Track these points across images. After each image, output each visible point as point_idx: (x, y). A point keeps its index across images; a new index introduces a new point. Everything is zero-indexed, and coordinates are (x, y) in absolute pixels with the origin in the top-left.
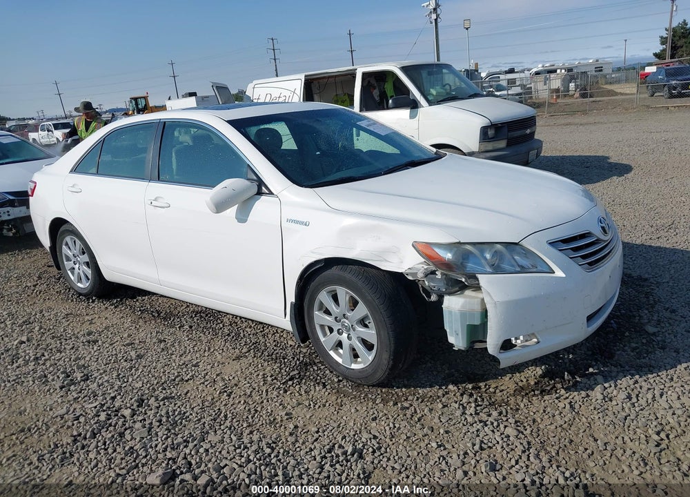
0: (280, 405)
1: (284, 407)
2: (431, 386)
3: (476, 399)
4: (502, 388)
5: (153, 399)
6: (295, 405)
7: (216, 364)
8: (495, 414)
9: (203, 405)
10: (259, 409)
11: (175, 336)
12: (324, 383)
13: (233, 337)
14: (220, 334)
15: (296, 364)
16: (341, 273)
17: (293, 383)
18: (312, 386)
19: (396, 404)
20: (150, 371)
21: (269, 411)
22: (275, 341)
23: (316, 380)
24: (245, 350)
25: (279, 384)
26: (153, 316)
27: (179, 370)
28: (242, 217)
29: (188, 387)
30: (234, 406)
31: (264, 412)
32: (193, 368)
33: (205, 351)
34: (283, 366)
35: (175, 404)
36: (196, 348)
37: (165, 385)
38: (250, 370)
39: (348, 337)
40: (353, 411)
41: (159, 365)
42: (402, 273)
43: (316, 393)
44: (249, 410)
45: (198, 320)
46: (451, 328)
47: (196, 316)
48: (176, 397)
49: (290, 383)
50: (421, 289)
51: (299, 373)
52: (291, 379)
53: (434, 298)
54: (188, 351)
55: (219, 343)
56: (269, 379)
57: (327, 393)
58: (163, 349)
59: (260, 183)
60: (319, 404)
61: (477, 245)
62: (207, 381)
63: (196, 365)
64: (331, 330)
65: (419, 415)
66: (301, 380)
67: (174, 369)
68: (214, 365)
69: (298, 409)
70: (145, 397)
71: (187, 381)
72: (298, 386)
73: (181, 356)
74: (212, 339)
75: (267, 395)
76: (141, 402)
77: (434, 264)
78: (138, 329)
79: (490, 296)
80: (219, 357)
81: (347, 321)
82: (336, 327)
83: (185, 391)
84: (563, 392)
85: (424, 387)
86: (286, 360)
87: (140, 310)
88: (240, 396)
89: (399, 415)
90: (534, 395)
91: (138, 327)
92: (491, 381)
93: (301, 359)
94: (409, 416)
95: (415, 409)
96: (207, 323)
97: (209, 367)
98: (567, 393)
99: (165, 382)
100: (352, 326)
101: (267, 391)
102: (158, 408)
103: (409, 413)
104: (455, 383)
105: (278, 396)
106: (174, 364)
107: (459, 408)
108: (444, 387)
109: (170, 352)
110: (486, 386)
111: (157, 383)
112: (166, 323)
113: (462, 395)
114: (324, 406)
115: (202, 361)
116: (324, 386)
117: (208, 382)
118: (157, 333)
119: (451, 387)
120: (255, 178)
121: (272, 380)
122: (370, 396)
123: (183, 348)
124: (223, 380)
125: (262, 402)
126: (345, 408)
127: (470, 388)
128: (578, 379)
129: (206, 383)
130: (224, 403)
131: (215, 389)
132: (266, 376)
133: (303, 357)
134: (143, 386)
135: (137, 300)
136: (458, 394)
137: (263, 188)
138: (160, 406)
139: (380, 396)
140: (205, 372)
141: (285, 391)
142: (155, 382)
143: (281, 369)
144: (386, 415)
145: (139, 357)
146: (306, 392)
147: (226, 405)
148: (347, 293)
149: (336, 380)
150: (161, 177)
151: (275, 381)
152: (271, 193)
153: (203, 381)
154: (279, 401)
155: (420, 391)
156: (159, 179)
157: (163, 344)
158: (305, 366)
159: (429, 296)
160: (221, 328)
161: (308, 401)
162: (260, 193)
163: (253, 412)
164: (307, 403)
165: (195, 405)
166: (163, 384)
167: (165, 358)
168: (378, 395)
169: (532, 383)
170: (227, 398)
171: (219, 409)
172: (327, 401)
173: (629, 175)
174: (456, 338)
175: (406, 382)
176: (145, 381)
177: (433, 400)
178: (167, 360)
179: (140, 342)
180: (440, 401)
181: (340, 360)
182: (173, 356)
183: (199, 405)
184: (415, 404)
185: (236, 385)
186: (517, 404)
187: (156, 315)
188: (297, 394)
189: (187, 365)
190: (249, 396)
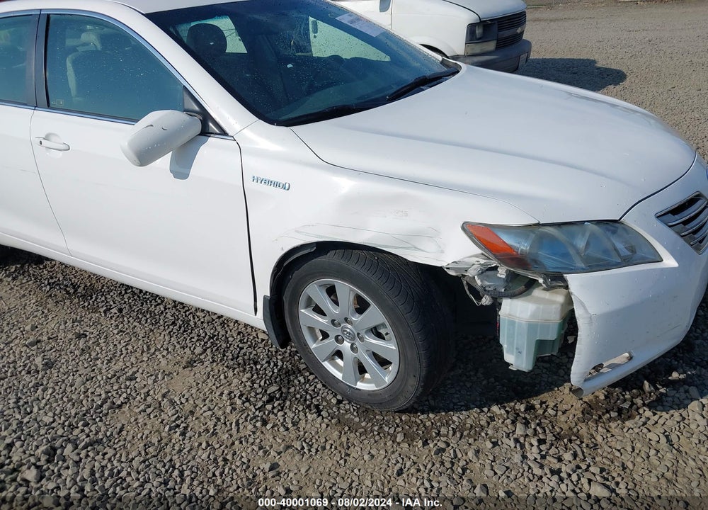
0: (260, 449)
1: (265, 452)
2: (468, 409)
3: (535, 429)
4: (565, 407)
5: (70, 447)
6: (281, 449)
7: (159, 376)
8: (567, 456)
9: (147, 454)
10: (229, 457)
11: (99, 327)
12: (317, 407)
13: (180, 327)
14: (162, 322)
15: (273, 373)
16: (343, 262)
17: (274, 408)
18: (301, 413)
19: (425, 443)
20: (65, 391)
21: (245, 460)
22: (239, 333)
23: (305, 400)
24: (199, 350)
25: (254, 410)
26: (68, 293)
27: (108, 387)
28: (181, 169)
29: (123, 417)
30: (193, 453)
31: (238, 464)
32: (128, 383)
33: (143, 352)
34: (255, 377)
35: (104, 454)
36: (130, 347)
37: (87, 418)
38: (210, 385)
39: (352, 347)
40: (367, 457)
41: (78, 380)
42: (441, 268)
43: (309, 426)
44: (215, 459)
45: (129, 298)
46: (511, 344)
47: (126, 293)
48: (105, 440)
49: (269, 407)
50: (466, 288)
51: (280, 389)
52: (270, 400)
53: (486, 301)
54: (119, 353)
55: (161, 338)
56: (239, 402)
57: (324, 426)
58: (83, 350)
59: (205, 117)
60: (315, 446)
61: (565, 228)
62: (149, 406)
63: (132, 378)
64: (325, 336)
65: (462, 463)
66: (284, 401)
67: (99, 386)
68: (157, 377)
69: (286, 456)
70: (57, 444)
71: (120, 407)
72: (280, 414)
73: (109, 361)
74: (152, 330)
75: (238, 431)
76: (51, 453)
77: (497, 258)
78: (46, 316)
79: (584, 307)
80: (163, 362)
81: (349, 326)
82: (333, 332)
83: (119, 426)
84: (648, 413)
85: (458, 410)
86: (258, 367)
87: (49, 284)
88: (200, 435)
89: (433, 465)
90: (610, 419)
91: (46, 311)
92: (546, 394)
93: (280, 363)
94: (448, 465)
95: (455, 451)
96: (142, 304)
97: (150, 382)
98: (655, 414)
99: (88, 411)
100: (358, 334)
101: (237, 424)
102: (77, 463)
103: (447, 457)
104: (500, 402)
105: (254, 433)
106: (99, 378)
107: (515, 447)
108: (485, 409)
109: (94, 354)
110: (542, 403)
111: (76, 414)
112: (86, 304)
113: (514, 422)
114: (324, 448)
115: (140, 371)
116: (319, 413)
117: (152, 408)
118: (73, 322)
119: (495, 408)
120: (197, 108)
121: (243, 403)
122: (386, 429)
123: (112, 346)
124: (172, 403)
125: (233, 443)
126: (354, 452)
127: (523, 409)
128: (662, 390)
129: (149, 411)
130: (177, 448)
131: (162, 422)
132: (232, 395)
133: (282, 360)
134: (54, 421)
135: (45, 267)
136: (508, 421)
137: (211, 124)
138: (81, 459)
139: (400, 429)
140: (146, 390)
141: (265, 423)
142: (73, 412)
143: (253, 382)
144: (415, 463)
145: (49, 365)
146: (294, 424)
147: (180, 451)
148: (351, 290)
149: (334, 401)
150: (52, 103)
151: (247, 404)
152: (223, 133)
153: (142, 407)
154: (258, 441)
155: (455, 418)
156: (48, 106)
157: (82, 340)
158: (287, 375)
159: (479, 298)
160: (162, 312)
161: (299, 443)
162: (205, 132)
163: (221, 463)
164: (297, 445)
165: (134, 454)
166: (84, 415)
167: (86, 365)
168: (398, 426)
169: (602, 397)
170: (181, 438)
171: (171, 460)
172: (327, 441)
173: (626, 83)
174: (517, 358)
175: (432, 402)
176: (58, 409)
177: (476, 431)
178: (89, 369)
179: (49, 338)
180: (487, 434)
181: (339, 375)
182: (99, 362)
183: (140, 453)
184: (453, 441)
185: (192, 413)
186: (592, 435)
187: (72, 291)
188: (282, 429)
189: (119, 378)
190: (213, 434)
